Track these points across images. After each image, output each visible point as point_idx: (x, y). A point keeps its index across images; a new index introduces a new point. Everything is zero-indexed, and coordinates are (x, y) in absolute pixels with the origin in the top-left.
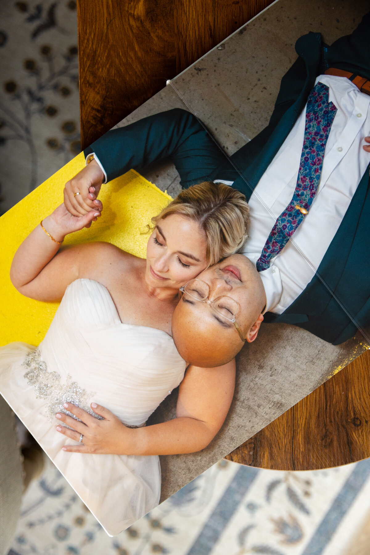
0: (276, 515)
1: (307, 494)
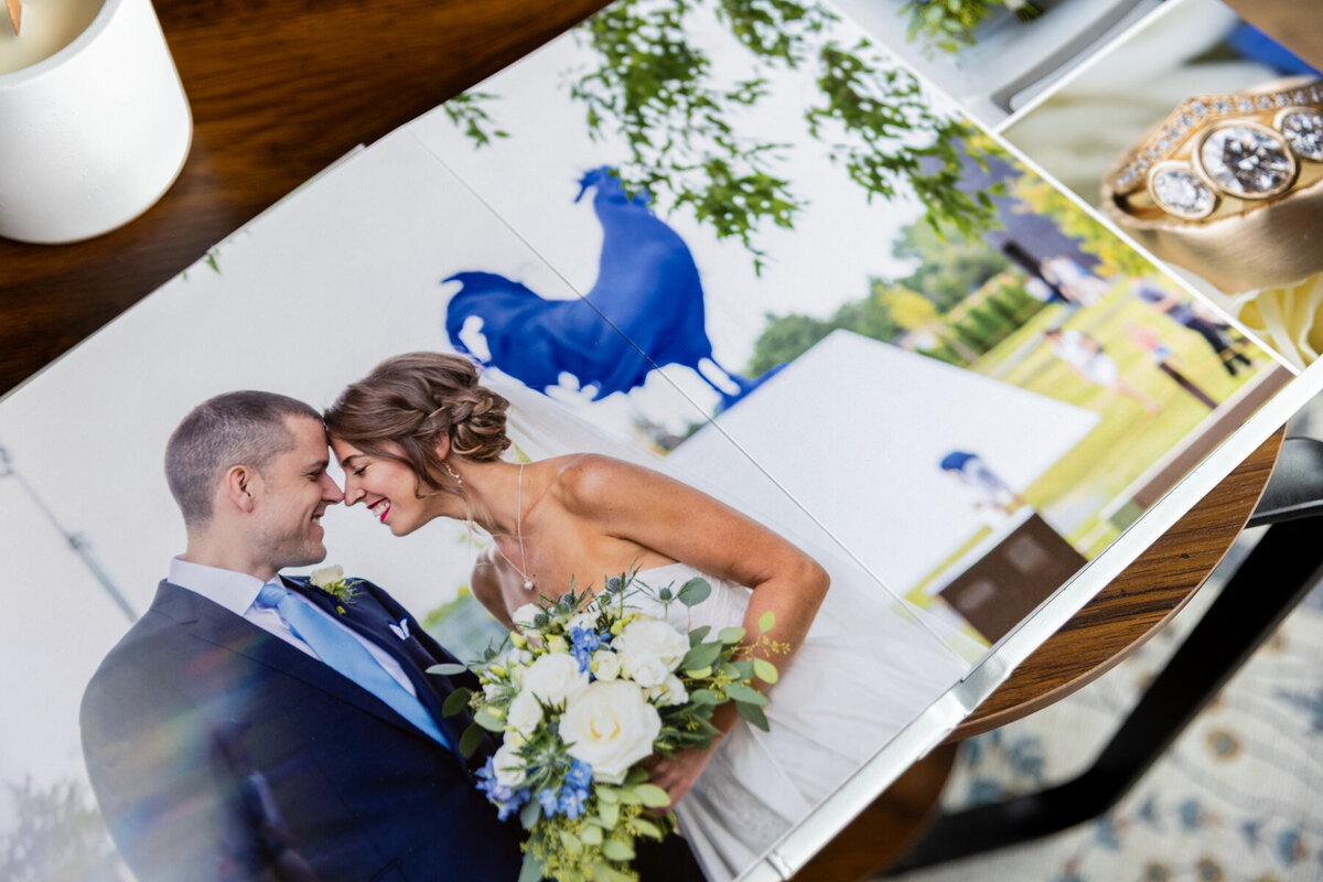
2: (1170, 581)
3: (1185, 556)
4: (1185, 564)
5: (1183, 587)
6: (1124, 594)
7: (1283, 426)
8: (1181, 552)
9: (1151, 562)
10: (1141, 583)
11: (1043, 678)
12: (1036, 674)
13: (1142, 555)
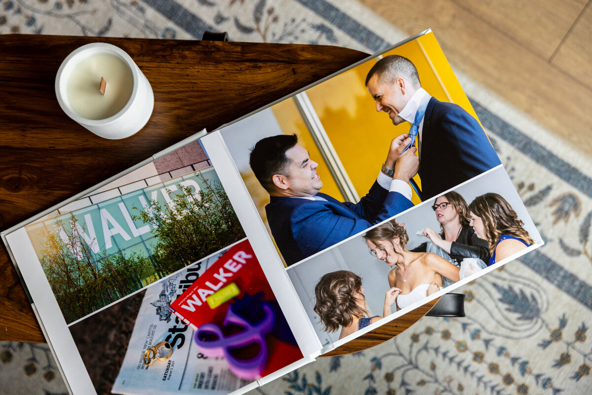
0: (552, 219)
1: (531, 187)
2: (389, 332)
3: (396, 327)
4: (395, 329)
5: (392, 335)
6: (375, 333)
7: (440, 297)
8: (396, 325)
9: (389, 326)
10: (381, 331)
11: (344, 350)
12: (342, 349)
13: (387, 323)
